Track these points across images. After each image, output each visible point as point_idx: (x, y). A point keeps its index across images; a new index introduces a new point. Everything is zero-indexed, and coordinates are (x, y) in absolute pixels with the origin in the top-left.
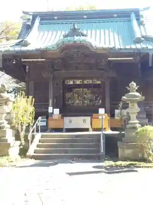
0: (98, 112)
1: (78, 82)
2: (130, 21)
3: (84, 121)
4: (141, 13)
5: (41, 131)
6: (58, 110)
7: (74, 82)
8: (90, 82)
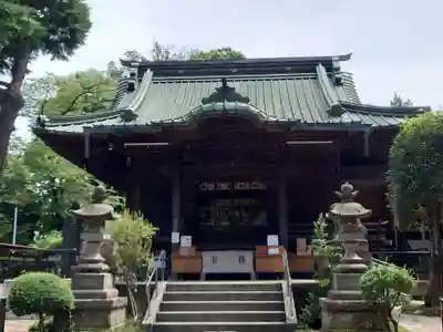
0: (265, 242)
1: (224, 187)
2: (316, 78)
3: (242, 260)
4: (335, 65)
5: (165, 280)
6: (190, 237)
7: (216, 186)
8: (246, 186)
